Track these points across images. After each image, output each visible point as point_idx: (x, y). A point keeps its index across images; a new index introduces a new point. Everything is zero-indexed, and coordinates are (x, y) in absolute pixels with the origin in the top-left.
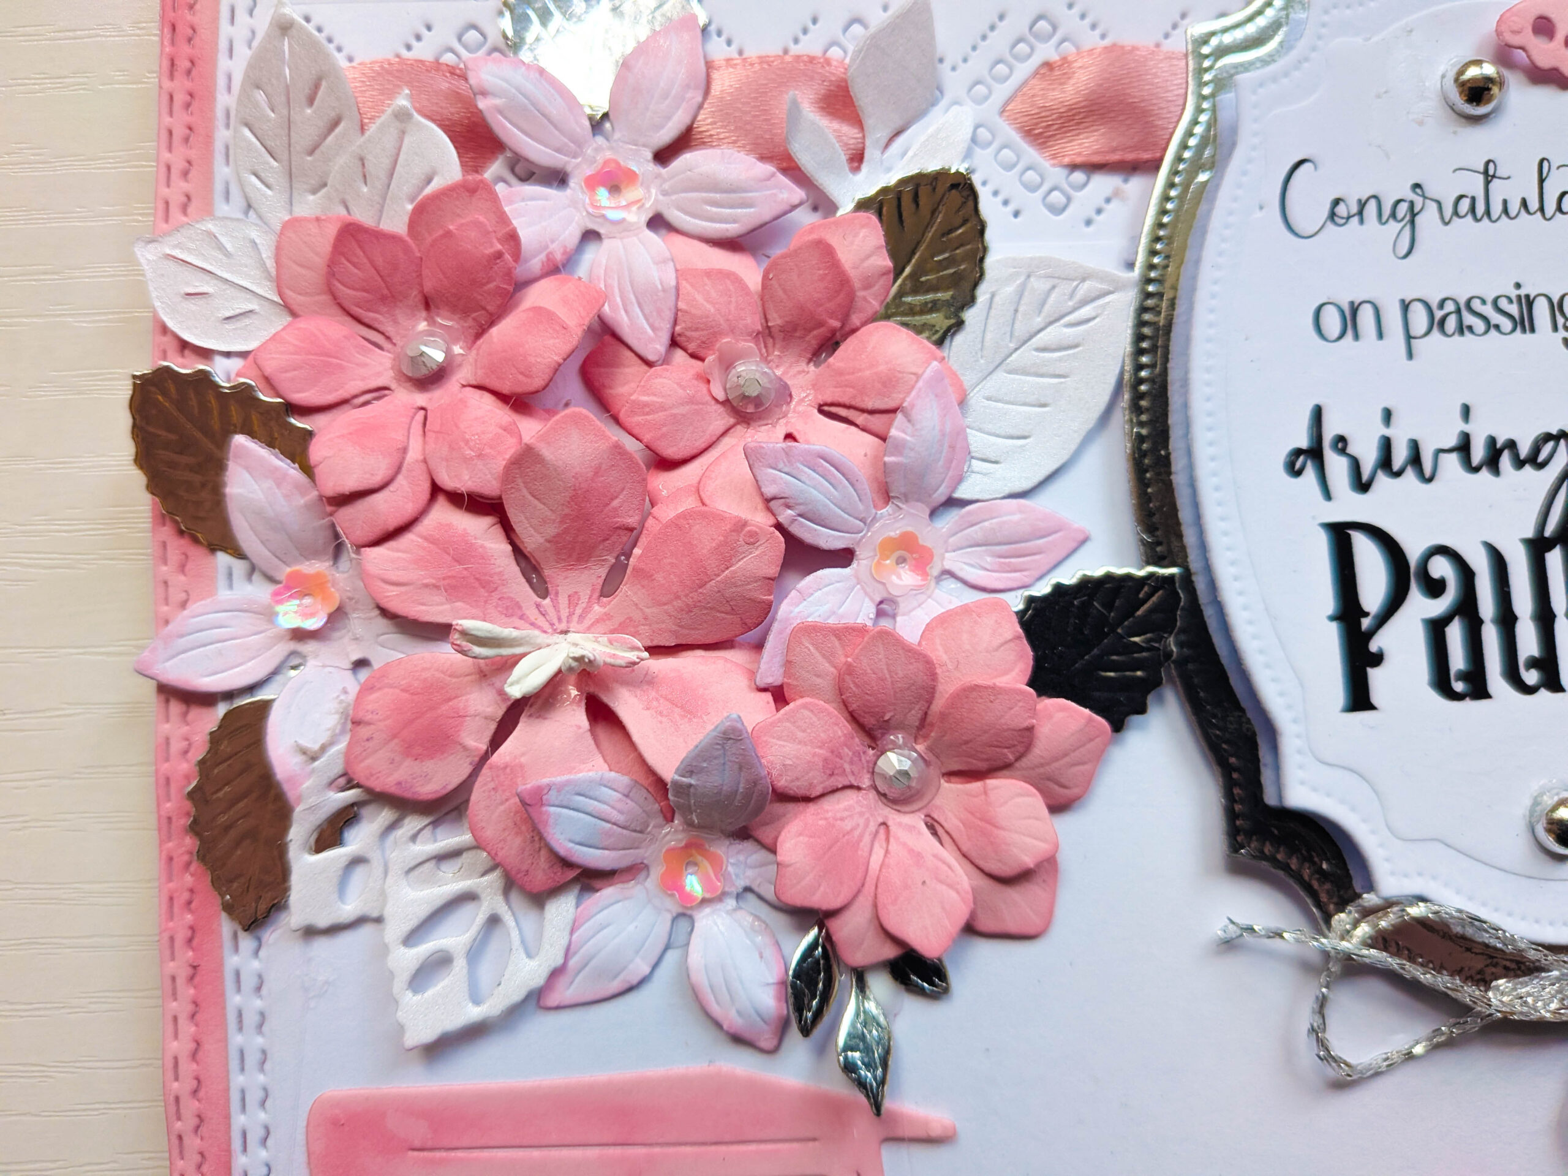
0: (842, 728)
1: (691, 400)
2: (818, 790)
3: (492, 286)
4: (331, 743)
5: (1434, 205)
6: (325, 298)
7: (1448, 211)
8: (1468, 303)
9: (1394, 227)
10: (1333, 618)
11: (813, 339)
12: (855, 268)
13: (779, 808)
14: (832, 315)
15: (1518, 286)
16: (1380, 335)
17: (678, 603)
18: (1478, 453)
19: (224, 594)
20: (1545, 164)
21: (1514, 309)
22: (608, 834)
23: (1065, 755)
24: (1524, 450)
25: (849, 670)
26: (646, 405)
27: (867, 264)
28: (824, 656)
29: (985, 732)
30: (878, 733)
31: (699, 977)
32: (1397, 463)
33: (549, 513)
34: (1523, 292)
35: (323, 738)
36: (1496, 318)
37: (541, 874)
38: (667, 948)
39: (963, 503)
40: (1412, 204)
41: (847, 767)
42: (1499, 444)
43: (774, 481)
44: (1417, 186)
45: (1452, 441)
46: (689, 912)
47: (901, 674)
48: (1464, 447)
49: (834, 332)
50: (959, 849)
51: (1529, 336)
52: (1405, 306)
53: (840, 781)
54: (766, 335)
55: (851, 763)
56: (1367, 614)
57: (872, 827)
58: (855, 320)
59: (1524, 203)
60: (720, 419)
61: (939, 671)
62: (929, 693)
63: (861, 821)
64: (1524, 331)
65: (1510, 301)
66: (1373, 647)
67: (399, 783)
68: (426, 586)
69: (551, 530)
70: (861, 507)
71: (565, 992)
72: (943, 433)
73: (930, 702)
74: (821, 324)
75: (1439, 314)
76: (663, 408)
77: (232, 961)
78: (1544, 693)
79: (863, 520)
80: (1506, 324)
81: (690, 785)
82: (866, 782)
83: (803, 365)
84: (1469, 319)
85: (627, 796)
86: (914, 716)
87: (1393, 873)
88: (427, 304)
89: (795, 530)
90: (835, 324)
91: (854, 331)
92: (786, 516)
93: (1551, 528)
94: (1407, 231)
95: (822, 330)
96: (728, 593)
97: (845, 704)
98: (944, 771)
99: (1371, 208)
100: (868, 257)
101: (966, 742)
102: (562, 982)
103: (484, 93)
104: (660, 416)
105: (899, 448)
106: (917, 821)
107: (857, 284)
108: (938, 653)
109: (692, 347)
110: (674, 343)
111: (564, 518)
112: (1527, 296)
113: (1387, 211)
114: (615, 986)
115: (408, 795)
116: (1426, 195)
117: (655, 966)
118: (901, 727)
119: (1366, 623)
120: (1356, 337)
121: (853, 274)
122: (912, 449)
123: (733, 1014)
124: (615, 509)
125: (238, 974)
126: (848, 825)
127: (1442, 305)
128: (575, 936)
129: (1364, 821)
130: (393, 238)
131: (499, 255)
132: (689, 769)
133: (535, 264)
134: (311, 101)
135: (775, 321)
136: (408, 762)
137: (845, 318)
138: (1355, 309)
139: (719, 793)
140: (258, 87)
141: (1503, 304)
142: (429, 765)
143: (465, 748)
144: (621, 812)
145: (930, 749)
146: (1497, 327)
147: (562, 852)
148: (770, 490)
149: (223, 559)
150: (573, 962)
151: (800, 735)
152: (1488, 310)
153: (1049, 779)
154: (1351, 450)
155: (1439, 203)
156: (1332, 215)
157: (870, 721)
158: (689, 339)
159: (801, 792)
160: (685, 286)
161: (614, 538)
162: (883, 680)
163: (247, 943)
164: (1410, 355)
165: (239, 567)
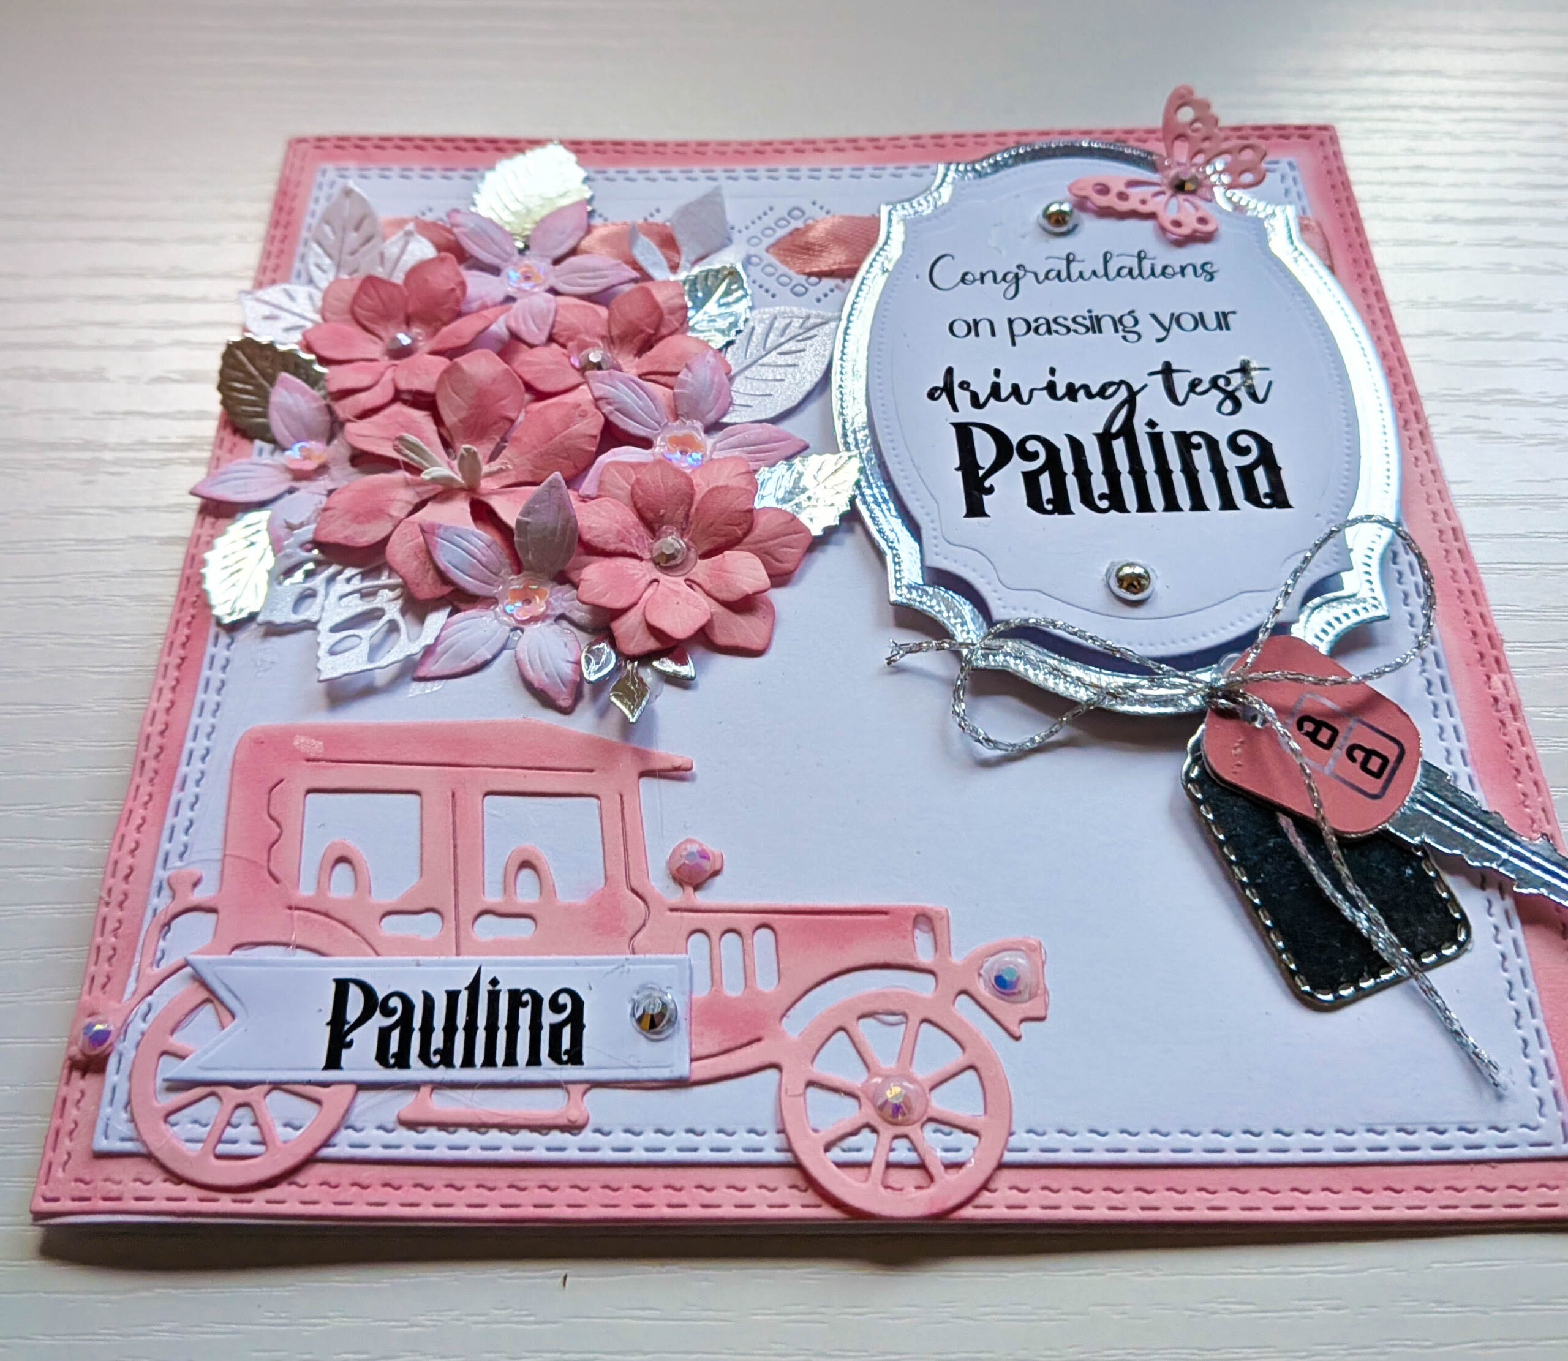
0: (632, 518)
1: (557, 363)
2: (611, 547)
3: (446, 307)
4: (308, 524)
5: (1032, 275)
6: (348, 317)
7: (1041, 277)
8: (1055, 321)
9: (1004, 285)
10: (957, 469)
11: (638, 341)
12: (664, 302)
13: (585, 558)
14: (649, 327)
15: (1090, 311)
16: (993, 334)
17: (536, 452)
18: (1061, 390)
19: (255, 458)
20: (1109, 256)
21: (1088, 323)
22: (473, 566)
23: (777, 537)
24: (1094, 390)
25: (638, 481)
26: (529, 362)
27: (671, 302)
28: (624, 478)
29: (722, 514)
30: (656, 526)
31: (523, 656)
32: (1004, 395)
33: (462, 403)
34: (1093, 314)
35: (303, 518)
36: (1073, 326)
37: (427, 588)
38: (504, 648)
39: (727, 425)
40: (1016, 275)
41: (634, 542)
42: (1077, 386)
43: (600, 389)
44: (1019, 267)
45: (1044, 385)
46: (521, 626)
47: (671, 484)
48: (1051, 388)
49: (651, 336)
50: (704, 590)
51: (1098, 335)
52: (1011, 322)
53: (629, 549)
54: (610, 341)
55: (637, 540)
56: (982, 468)
57: (649, 578)
58: (664, 331)
59: (1094, 273)
60: (575, 378)
61: (696, 488)
62: (689, 496)
63: (641, 573)
64: (1094, 332)
65: (1084, 318)
66: (987, 484)
67: (346, 538)
68: (383, 438)
69: (463, 414)
70: (657, 414)
71: (432, 667)
72: (712, 382)
73: (690, 505)
74: (642, 331)
75: (1034, 325)
76: (539, 364)
77: (210, 650)
78: (1113, 512)
79: (659, 423)
80: (1082, 330)
81: (528, 523)
82: (647, 555)
83: (631, 357)
84: (1054, 327)
85: (489, 546)
86: (680, 513)
87: (1004, 607)
88: (408, 322)
89: (612, 418)
90: (651, 331)
91: (663, 337)
92: (607, 409)
93: (1115, 429)
94: (1013, 288)
95: (643, 335)
96: (567, 443)
97: (635, 504)
98: (700, 553)
99: (989, 278)
100: (672, 298)
101: (712, 524)
102: (431, 660)
103: (457, 226)
104: (537, 368)
105: (683, 384)
106: (681, 580)
107: (665, 311)
108: (697, 480)
109: (562, 340)
110: (551, 339)
111: (471, 407)
112: (1097, 317)
113: (999, 277)
114: (465, 665)
115: (350, 544)
116: (1028, 268)
117: (495, 657)
118: (671, 522)
119: (981, 473)
120: (977, 335)
121: (663, 306)
122: (692, 385)
123: (544, 676)
124: (503, 406)
125: (213, 657)
126: (631, 572)
127: (1036, 320)
128: (443, 634)
129: (982, 577)
130: (394, 285)
131: (453, 290)
132: (526, 512)
133: (475, 305)
134: (357, 228)
135: (615, 332)
136: (355, 525)
137: (657, 329)
138: (976, 323)
139: (545, 529)
140: (328, 223)
141: (1080, 320)
142: (367, 527)
143: (391, 516)
144: (484, 555)
145: (691, 539)
146: (1076, 331)
147: (442, 568)
148: (597, 394)
149: (258, 443)
150: (439, 649)
151: (603, 513)
152: (1069, 323)
153: (766, 553)
154: (972, 388)
155: (1036, 274)
156: (963, 280)
157: (650, 515)
158: (561, 336)
159: (601, 545)
160: (561, 311)
161: (501, 424)
162: (659, 487)
163: (224, 639)
164: (1014, 344)
165: (268, 447)
